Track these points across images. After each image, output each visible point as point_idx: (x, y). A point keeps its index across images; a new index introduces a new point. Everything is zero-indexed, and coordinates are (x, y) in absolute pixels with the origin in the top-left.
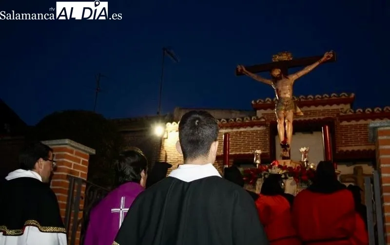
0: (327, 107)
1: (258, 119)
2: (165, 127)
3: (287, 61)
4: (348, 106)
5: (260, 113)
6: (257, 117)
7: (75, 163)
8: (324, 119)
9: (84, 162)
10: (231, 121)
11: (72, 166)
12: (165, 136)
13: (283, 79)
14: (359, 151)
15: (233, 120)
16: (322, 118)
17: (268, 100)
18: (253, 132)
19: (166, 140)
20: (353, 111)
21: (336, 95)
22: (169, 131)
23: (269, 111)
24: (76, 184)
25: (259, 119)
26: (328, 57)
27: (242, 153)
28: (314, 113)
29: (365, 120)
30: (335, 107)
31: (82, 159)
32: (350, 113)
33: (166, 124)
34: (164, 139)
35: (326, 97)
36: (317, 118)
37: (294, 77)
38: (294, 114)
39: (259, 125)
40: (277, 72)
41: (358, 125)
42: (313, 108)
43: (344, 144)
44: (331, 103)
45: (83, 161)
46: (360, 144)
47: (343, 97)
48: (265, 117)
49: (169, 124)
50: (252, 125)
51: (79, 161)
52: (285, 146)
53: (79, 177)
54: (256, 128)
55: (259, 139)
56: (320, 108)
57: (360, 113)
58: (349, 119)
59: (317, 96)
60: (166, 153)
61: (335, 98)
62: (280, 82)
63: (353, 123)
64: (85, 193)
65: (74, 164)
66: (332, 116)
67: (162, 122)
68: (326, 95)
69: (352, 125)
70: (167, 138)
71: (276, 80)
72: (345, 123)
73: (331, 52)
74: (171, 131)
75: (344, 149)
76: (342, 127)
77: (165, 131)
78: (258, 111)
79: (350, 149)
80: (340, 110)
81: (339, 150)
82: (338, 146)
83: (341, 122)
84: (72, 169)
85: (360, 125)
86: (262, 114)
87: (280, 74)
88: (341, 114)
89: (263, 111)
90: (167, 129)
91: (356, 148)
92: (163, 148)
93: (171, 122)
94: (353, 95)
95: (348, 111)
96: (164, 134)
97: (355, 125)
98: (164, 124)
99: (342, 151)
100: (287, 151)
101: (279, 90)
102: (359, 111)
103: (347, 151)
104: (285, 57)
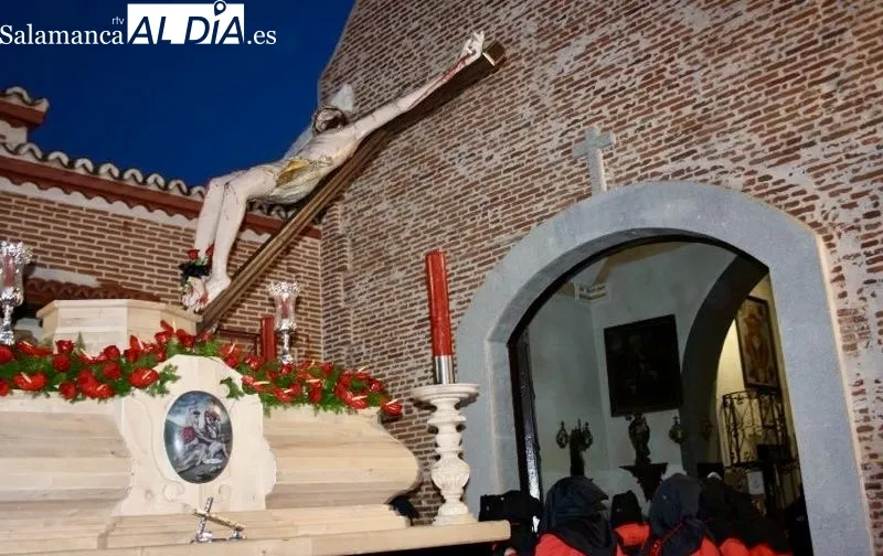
20: (38, 154)
32: (29, 159)
41: (38, 200)
57: (56, 166)
58: (18, 174)
63: (29, 190)
85: (48, 202)
95: (24, 149)
97: (31, 199)
102: (58, 160)
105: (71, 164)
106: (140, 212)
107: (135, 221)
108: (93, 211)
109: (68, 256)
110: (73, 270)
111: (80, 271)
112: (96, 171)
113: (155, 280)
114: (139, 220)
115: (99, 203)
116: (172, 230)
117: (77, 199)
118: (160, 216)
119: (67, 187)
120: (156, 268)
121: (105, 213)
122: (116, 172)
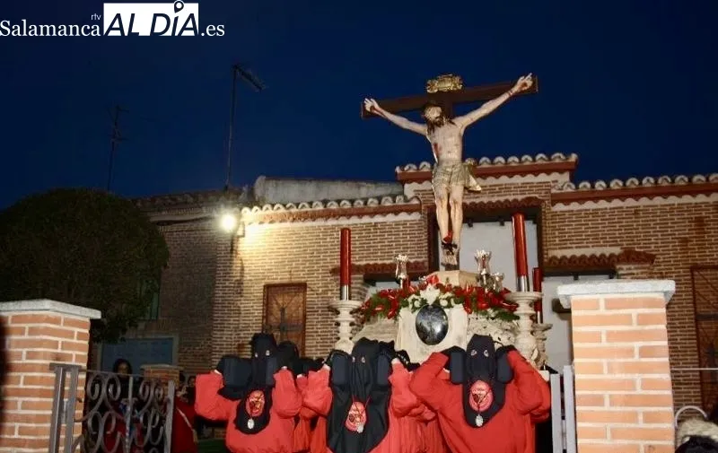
0: (530, 178)
1: (406, 200)
2: (240, 216)
3: (453, 91)
4: (566, 177)
5: (410, 189)
6: (405, 197)
7: (64, 340)
8: (523, 200)
9: (80, 336)
10: (359, 203)
11: (60, 346)
12: (240, 233)
13: (446, 125)
14: (583, 257)
15: (362, 203)
16: (520, 198)
17: (425, 166)
18: (397, 224)
19: (241, 239)
20: (573, 186)
21: (544, 156)
22: (246, 224)
23: (426, 185)
24: (68, 376)
25: (409, 201)
26: (525, 85)
27: (379, 262)
28: (507, 188)
29: (596, 202)
30: (543, 177)
31: (77, 330)
32: (569, 190)
33: (241, 209)
34: (239, 237)
35: (526, 159)
36: (511, 198)
37: (464, 121)
38: (465, 188)
39: (410, 210)
40: (433, 113)
41: (581, 210)
42: (504, 180)
43: (557, 245)
44: (536, 171)
45: (79, 334)
46: (585, 244)
47: (557, 161)
48: (420, 197)
49: (246, 209)
50: (396, 211)
51: (71, 335)
52: (449, 245)
53: (73, 363)
54: (403, 217)
55: (408, 236)
56: (518, 180)
57: (585, 190)
58: (566, 199)
59: (510, 159)
60: (242, 263)
61: (545, 162)
62: (439, 131)
63: (574, 206)
64: (86, 388)
65: (63, 343)
66: (537, 195)
67: (233, 205)
68: (526, 156)
69: (572, 211)
70: (243, 236)
71: (433, 126)
72: (560, 207)
73: (529, 76)
74: (250, 224)
75: (559, 253)
76: (555, 214)
77: (239, 224)
78: (406, 186)
79: (568, 253)
80: (552, 184)
81: (550, 256)
82: (547, 250)
83: (553, 205)
84: (59, 351)
85: (586, 210)
86: (415, 191)
87: (441, 117)
88: (553, 191)
89: (415, 186)
90: (242, 220)
91: (578, 253)
92: (237, 253)
93: (251, 208)
94: (574, 157)
95: (566, 186)
96: (237, 230)
97: (578, 211)
98: (237, 209)
99: (555, 257)
100: (453, 254)
101: (439, 146)
102: (585, 186)
103: (564, 257)
104: (448, 84)
105: (593, 186)
106: (644, 201)
107: (641, 208)
108: (614, 208)
109: (602, 238)
110: (606, 246)
111: (610, 246)
112: (608, 186)
113: (660, 241)
114: (644, 206)
115: (616, 203)
116: (668, 208)
117: (603, 204)
118: (658, 201)
119: (596, 199)
120: (659, 234)
121: (622, 208)
122: (621, 183)
